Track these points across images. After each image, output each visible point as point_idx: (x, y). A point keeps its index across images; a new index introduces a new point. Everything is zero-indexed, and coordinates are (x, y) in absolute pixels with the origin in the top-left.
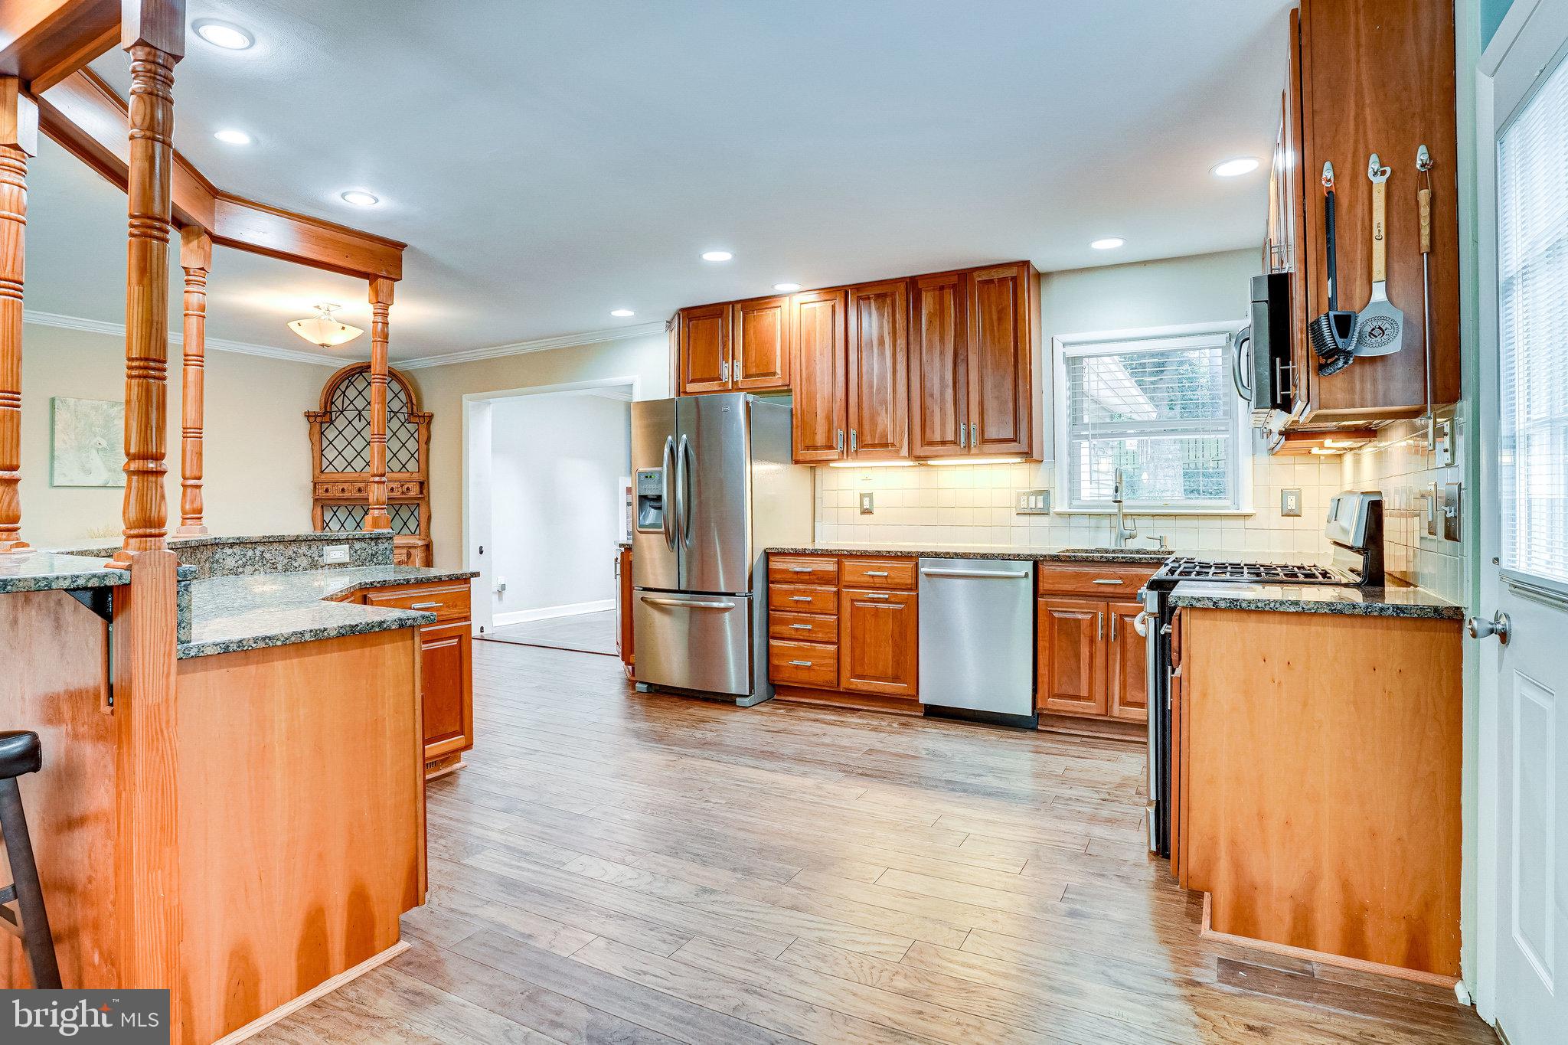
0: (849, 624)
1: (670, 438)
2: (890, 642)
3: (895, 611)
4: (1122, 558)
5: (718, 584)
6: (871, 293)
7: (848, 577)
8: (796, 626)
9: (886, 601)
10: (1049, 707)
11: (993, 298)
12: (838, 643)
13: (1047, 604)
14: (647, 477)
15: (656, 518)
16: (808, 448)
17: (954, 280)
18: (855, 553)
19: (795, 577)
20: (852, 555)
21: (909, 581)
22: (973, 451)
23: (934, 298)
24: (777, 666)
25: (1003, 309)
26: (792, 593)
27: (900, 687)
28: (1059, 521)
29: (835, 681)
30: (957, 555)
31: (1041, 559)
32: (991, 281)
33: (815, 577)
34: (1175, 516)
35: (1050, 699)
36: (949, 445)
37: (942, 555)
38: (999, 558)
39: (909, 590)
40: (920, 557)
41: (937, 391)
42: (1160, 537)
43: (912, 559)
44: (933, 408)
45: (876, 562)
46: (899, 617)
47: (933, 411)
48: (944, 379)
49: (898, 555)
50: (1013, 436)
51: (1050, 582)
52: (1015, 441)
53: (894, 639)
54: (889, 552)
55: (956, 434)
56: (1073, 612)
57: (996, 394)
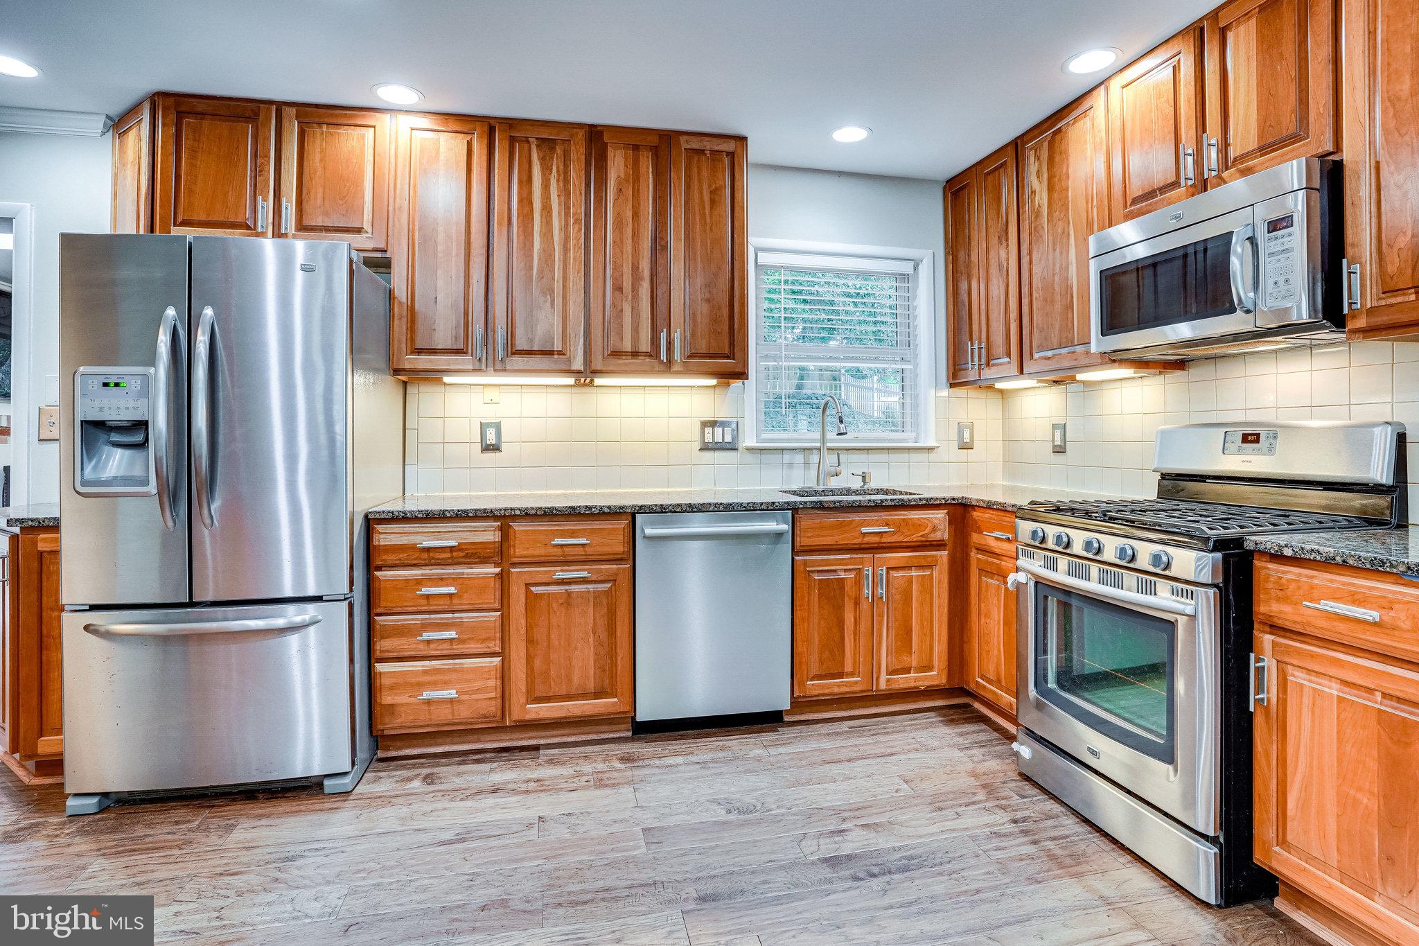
0: (523, 622)
1: (171, 312)
2: (591, 640)
3: (597, 595)
4: (891, 500)
5: (279, 584)
6: (533, 135)
7: (520, 550)
8: (426, 636)
9: (584, 581)
10: (808, 693)
11: (705, 173)
12: (503, 653)
13: (805, 563)
14: (105, 385)
15: (131, 464)
16: (419, 351)
17: (654, 140)
18: (533, 512)
19: (425, 555)
20: (528, 515)
21: (620, 549)
22: (676, 368)
23: (626, 159)
24: (392, 705)
25: (717, 189)
26: (419, 582)
27: (605, 705)
28: (750, 458)
29: (499, 713)
30: (692, 508)
31: (801, 506)
32: (702, 152)
33: (461, 554)
34: (868, 450)
35: (808, 683)
36: (643, 358)
37: (670, 508)
38: (748, 508)
39: (619, 560)
40: (638, 513)
41: (627, 284)
42: (863, 473)
43: (624, 517)
44: (622, 305)
45: (567, 525)
46: (604, 601)
47: (622, 311)
48: (638, 268)
49: (604, 512)
50: (727, 351)
51: (809, 535)
52: (728, 358)
53: (597, 635)
54: (590, 508)
55: (652, 343)
56: (835, 571)
57: (707, 295)
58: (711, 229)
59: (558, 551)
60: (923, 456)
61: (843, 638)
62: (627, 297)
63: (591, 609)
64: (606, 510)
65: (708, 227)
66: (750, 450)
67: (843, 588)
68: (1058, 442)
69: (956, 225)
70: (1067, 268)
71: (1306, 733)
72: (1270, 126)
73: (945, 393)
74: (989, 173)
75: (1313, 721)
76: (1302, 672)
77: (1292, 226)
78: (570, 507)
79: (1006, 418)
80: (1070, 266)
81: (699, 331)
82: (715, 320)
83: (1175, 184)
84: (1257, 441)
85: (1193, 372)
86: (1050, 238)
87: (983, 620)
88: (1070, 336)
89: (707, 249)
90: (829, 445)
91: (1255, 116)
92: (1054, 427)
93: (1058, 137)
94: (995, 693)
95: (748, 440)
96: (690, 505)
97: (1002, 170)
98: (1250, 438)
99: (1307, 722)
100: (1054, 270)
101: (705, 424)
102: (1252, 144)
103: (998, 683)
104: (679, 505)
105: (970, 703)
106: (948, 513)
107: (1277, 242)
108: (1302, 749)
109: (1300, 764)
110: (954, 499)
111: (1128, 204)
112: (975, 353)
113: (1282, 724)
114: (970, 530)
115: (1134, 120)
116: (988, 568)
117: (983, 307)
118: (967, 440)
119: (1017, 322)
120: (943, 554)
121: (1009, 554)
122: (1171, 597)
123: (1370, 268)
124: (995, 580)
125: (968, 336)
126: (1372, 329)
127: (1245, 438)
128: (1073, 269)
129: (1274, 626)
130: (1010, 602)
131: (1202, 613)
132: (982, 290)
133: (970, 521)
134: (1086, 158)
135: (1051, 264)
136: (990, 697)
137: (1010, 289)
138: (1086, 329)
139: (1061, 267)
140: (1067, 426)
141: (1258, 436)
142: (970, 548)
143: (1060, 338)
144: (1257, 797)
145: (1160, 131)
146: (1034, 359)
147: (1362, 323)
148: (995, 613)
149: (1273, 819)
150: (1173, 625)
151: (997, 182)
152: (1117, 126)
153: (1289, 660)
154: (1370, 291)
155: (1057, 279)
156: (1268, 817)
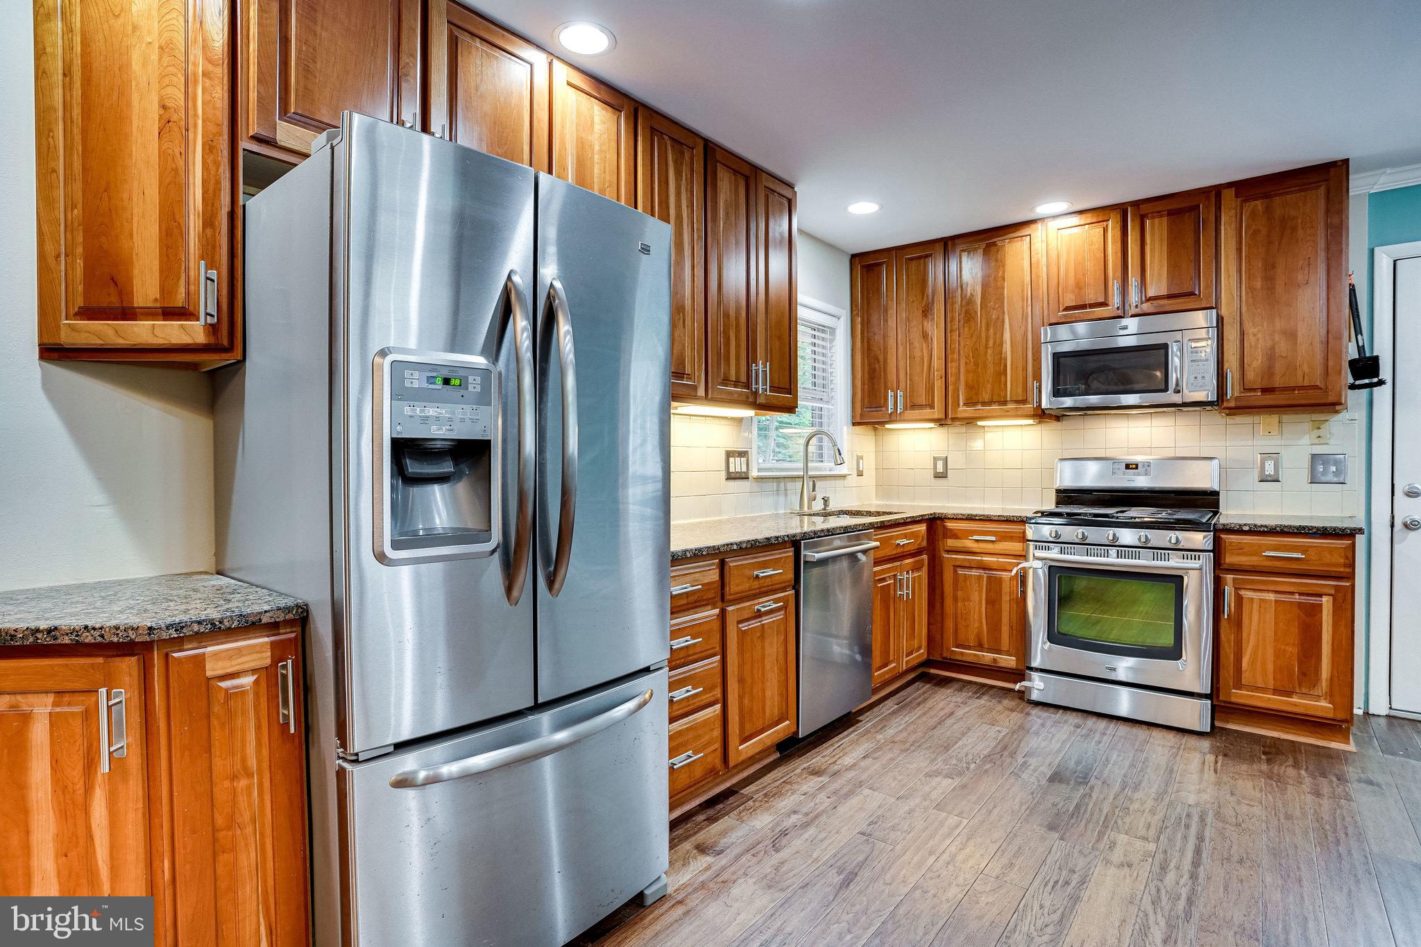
0: (736, 661)
3: (778, 622)
27: (784, 728)
28: (757, 486)
29: (719, 763)
31: (876, 525)
35: (876, 674)
40: (803, 540)
42: (826, 497)
50: (788, 387)
52: (789, 393)
56: (885, 578)
60: (839, 483)
61: (889, 633)
67: (889, 592)
68: (940, 468)
70: (1001, 345)
71: (1254, 624)
72: (1176, 283)
73: (850, 429)
75: (1260, 616)
76: (1251, 591)
79: (880, 452)
80: (1004, 345)
82: (782, 357)
83: (1103, 304)
84: (1137, 468)
85: (1065, 424)
86: (984, 321)
87: (960, 604)
88: (1002, 393)
90: (810, 473)
91: (1166, 275)
92: (935, 459)
93: (993, 249)
94: (975, 655)
95: (755, 471)
97: (927, 259)
98: (1131, 466)
99: (1255, 617)
100: (986, 345)
101: (729, 454)
102: (1164, 291)
103: (980, 647)
105: (928, 671)
106: (927, 526)
107: (1197, 353)
108: (1252, 632)
109: (1251, 641)
110: (931, 514)
111: (1061, 309)
112: (894, 399)
113: (1237, 623)
114: (941, 537)
115: (1068, 254)
116: (967, 564)
117: (901, 363)
118: (861, 469)
119: (944, 378)
120: (925, 557)
121: (992, 551)
122: (1182, 560)
123: (1237, 375)
124: (974, 573)
125: (883, 385)
126: (1236, 408)
127: (1128, 467)
128: (1007, 347)
129: (1233, 570)
130: (994, 585)
131: (1206, 566)
132: (900, 350)
133: (940, 530)
134: (1023, 270)
135: (984, 340)
136: (969, 659)
137: (935, 353)
138: (1020, 390)
139: (994, 343)
140: (949, 459)
141: (1137, 465)
142: (939, 551)
143: (992, 395)
144: (1221, 666)
145: (1092, 267)
146: (961, 408)
147: (1232, 404)
148: (975, 596)
149: (1232, 675)
150: (1182, 577)
151: (922, 268)
152: (1054, 255)
153: (1242, 587)
154: (1237, 388)
155: (989, 351)
156: (1229, 675)
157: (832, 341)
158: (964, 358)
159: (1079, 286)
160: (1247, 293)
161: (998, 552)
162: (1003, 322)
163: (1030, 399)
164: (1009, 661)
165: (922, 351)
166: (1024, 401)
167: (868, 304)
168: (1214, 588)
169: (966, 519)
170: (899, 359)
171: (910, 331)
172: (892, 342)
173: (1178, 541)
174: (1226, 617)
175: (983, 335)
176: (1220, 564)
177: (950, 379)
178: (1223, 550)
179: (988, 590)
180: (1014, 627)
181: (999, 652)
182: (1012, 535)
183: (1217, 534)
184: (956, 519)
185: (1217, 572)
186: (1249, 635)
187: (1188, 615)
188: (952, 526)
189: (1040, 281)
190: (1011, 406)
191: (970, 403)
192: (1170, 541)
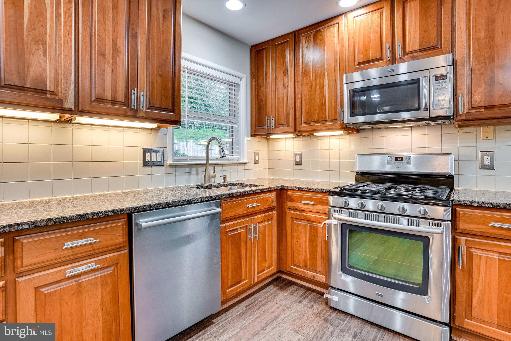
2: (100, 314)
3: (103, 278)
4: (259, 190)
7: (28, 260)
10: (227, 297)
13: (225, 227)
18: (43, 224)
20: (37, 227)
21: (121, 240)
22: (141, 114)
28: (170, 170)
31: (224, 197)
34: (222, 164)
35: (227, 291)
36: (119, 105)
37: (156, 206)
38: (199, 201)
39: (118, 249)
40: (134, 213)
41: (108, 52)
42: (224, 176)
43: (121, 217)
44: (105, 67)
45: (76, 230)
46: (109, 281)
47: (104, 71)
48: (116, 44)
49: (108, 215)
50: (170, 108)
51: (226, 212)
52: (171, 112)
53: (104, 308)
54: (97, 214)
55: (126, 97)
56: (237, 229)
57: (160, 73)
58: (163, 33)
59: (70, 252)
61: (241, 263)
62: (108, 62)
63: (99, 290)
64: (110, 213)
65: (161, 31)
66: (171, 166)
67: (240, 237)
68: (298, 160)
69: (258, 65)
70: (323, 88)
71: (482, 275)
72: (425, 41)
73: (249, 139)
74: (278, 45)
75: (486, 269)
76: (479, 250)
77: (446, 79)
78: (79, 215)
79: (270, 151)
80: (325, 88)
81: (155, 93)
82: (164, 88)
83: (381, 59)
84: (402, 160)
85: (363, 134)
86: (314, 75)
87: (295, 241)
88: (324, 116)
89: (160, 44)
90: (210, 162)
91: (418, 37)
92: (296, 155)
93: (319, 34)
94: (303, 272)
95: (169, 161)
96: (167, 203)
97: (286, 44)
98: (399, 159)
99: (483, 270)
100: (315, 88)
101: (145, 151)
102: (417, 47)
103: (306, 267)
104: (161, 204)
105: (281, 276)
106: (276, 194)
107: (439, 84)
109: (479, 286)
110: (279, 187)
111: (356, 64)
112: (270, 122)
113: (469, 271)
114: (286, 200)
115: (360, 31)
116: (298, 217)
117: (273, 102)
118: (257, 159)
119: (294, 109)
120: (275, 212)
121: (312, 210)
122: (429, 226)
123: (467, 99)
124: (302, 223)
125: (264, 114)
126: (466, 120)
127: (397, 159)
128: (326, 89)
129: (465, 234)
130: (313, 231)
131: (446, 231)
132: (273, 94)
133: (285, 196)
134: (334, 44)
135: (314, 86)
136: (300, 274)
137: (289, 95)
138: (333, 114)
139: (320, 87)
140: (302, 154)
141: (402, 158)
142: (285, 208)
143: (319, 117)
144: (456, 302)
145: (374, 37)
146: (303, 125)
147: (463, 118)
148: (303, 237)
149: (464, 308)
150: (428, 238)
151: (283, 49)
152: (351, 32)
153: (472, 246)
154: (467, 106)
155: (317, 92)
156: (463, 309)
157: (238, 91)
158: (304, 97)
159: (366, 50)
160: (474, 43)
161: (316, 211)
162: (324, 74)
163: (338, 119)
164: (321, 278)
165: (283, 94)
166: (336, 120)
167: (258, 71)
168: (452, 245)
169: (298, 190)
170: (272, 99)
171: (278, 83)
172: (269, 91)
173: (425, 212)
174: (460, 268)
175: (314, 83)
176: (456, 229)
177: (298, 109)
178: (458, 219)
179: (310, 234)
180: (324, 258)
181: (316, 272)
182: (323, 201)
183: (454, 207)
184: (293, 190)
185: (454, 234)
186: (478, 282)
187: (433, 264)
188: (291, 194)
189: (344, 49)
190: (329, 123)
191: (307, 122)
192: (420, 212)
